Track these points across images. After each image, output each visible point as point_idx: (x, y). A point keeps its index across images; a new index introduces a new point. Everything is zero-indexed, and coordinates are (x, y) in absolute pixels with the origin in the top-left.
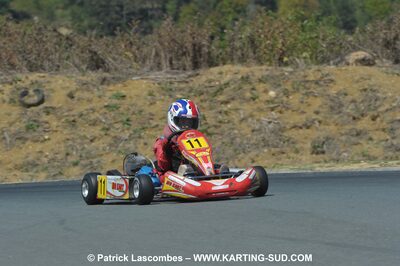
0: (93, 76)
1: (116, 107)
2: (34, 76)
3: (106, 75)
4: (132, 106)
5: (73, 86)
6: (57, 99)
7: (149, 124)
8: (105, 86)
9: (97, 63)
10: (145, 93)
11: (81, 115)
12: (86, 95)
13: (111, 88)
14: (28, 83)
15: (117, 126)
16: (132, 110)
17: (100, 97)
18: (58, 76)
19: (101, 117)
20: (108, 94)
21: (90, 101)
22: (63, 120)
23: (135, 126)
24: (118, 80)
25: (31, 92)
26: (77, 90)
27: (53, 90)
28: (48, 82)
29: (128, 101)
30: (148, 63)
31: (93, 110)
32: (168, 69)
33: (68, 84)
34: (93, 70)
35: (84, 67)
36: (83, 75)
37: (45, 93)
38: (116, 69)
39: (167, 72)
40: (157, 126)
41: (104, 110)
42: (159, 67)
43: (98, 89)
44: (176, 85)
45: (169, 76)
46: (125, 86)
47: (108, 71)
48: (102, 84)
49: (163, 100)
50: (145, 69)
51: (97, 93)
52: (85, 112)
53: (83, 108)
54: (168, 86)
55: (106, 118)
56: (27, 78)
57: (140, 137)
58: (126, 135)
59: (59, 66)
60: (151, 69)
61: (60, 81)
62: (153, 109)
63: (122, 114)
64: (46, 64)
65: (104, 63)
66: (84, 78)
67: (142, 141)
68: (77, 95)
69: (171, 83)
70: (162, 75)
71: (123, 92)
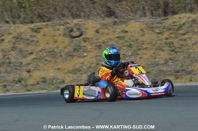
0: (109, 20)
1: (123, 38)
2: (76, 21)
3: (116, 20)
4: (132, 36)
5: (98, 26)
6: (90, 33)
7: (142, 47)
8: (116, 26)
9: (111, 13)
10: (139, 30)
11: (104, 42)
12: (106, 31)
13: (119, 27)
14: (73, 25)
15: (124, 48)
16: (132, 39)
17: (113, 32)
18: (89, 21)
19: (115, 43)
20: (118, 30)
21: (108, 34)
22: (94, 45)
23: (134, 48)
24: (123, 22)
25: (75, 30)
26: (101, 28)
27: (87, 29)
28: (84, 24)
29: (129, 34)
30: (138, 12)
31: (111, 39)
32: (151, 16)
33: (95, 25)
34: (108, 17)
35: (103, 15)
36: (103, 20)
37: (83, 30)
38: (121, 17)
39: (150, 18)
40: (146, 48)
41: (117, 39)
42: (145, 15)
43: (113, 28)
44: (155, 25)
45: (151, 20)
46: (127, 26)
47: (117, 17)
48: (114, 24)
49: (148, 33)
50: (137, 16)
51: (112, 30)
52: (106, 41)
53: (104, 38)
54: (151, 25)
55: (118, 44)
56: (72, 22)
57: (138, 54)
58: (130, 53)
59: (89, 15)
60: (141, 16)
61: (91, 24)
62: (144, 39)
63: (127, 41)
64: (82, 14)
65: (114, 13)
66: (104, 22)
67: (139, 56)
68: (101, 31)
69: (153, 24)
70: (147, 19)
71: (127, 29)
